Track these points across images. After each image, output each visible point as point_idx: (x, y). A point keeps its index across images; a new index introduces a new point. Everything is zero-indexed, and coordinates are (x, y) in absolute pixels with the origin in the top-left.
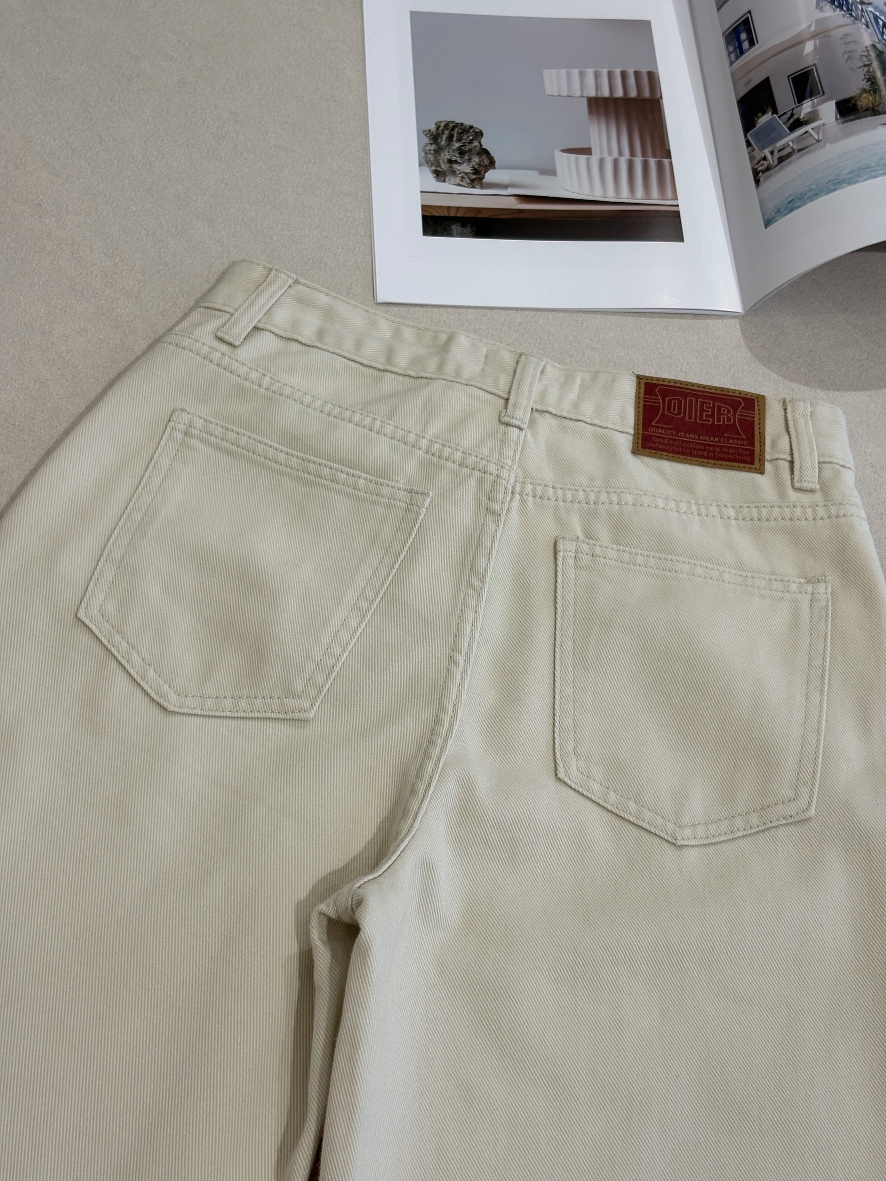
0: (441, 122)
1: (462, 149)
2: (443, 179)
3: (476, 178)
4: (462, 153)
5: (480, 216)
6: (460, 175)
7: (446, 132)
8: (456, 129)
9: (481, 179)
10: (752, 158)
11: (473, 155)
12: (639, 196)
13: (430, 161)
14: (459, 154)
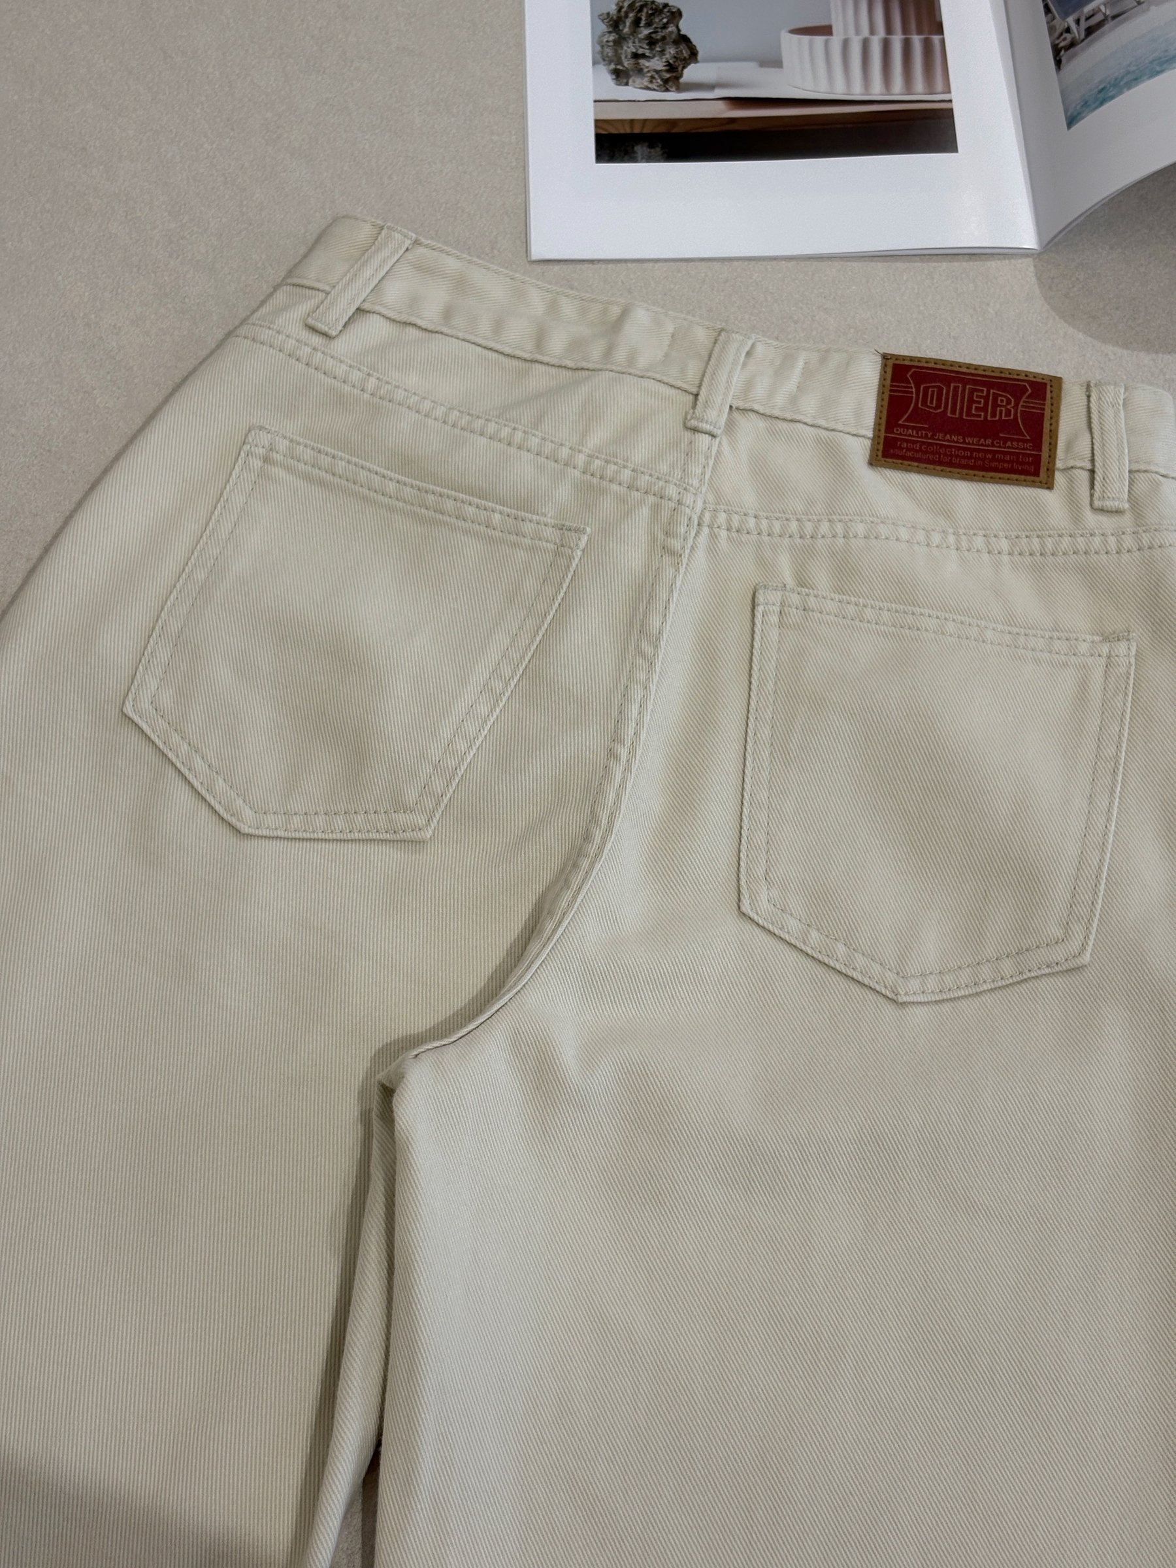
1: (651, 37)
2: (625, 81)
3: (671, 78)
4: (651, 42)
5: (675, 130)
6: (649, 75)
7: (631, 15)
8: (645, 10)
9: (677, 78)
10: (1051, 29)
11: (668, 44)
12: (897, 91)
13: (608, 57)
14: (648, 44)
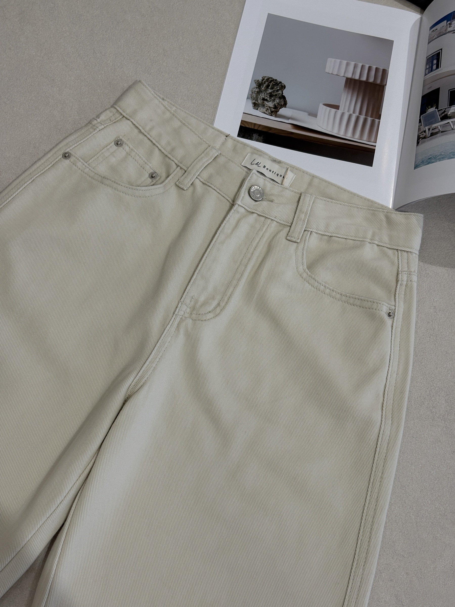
0: (265, 77)
1: (272, 94)
2: (257, 108)
3: (274, 111)
5: (270, 132)
6: (267, 108)
7: (266, 83)
8: (272, 82)
9: (277, 112)
10: (419, 129)
11: (277, 98)
12: (356, 138)
13: (253, 97)
14: (269, 96)
